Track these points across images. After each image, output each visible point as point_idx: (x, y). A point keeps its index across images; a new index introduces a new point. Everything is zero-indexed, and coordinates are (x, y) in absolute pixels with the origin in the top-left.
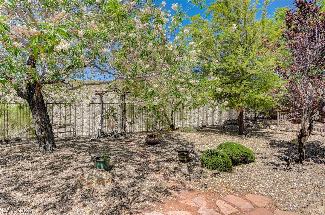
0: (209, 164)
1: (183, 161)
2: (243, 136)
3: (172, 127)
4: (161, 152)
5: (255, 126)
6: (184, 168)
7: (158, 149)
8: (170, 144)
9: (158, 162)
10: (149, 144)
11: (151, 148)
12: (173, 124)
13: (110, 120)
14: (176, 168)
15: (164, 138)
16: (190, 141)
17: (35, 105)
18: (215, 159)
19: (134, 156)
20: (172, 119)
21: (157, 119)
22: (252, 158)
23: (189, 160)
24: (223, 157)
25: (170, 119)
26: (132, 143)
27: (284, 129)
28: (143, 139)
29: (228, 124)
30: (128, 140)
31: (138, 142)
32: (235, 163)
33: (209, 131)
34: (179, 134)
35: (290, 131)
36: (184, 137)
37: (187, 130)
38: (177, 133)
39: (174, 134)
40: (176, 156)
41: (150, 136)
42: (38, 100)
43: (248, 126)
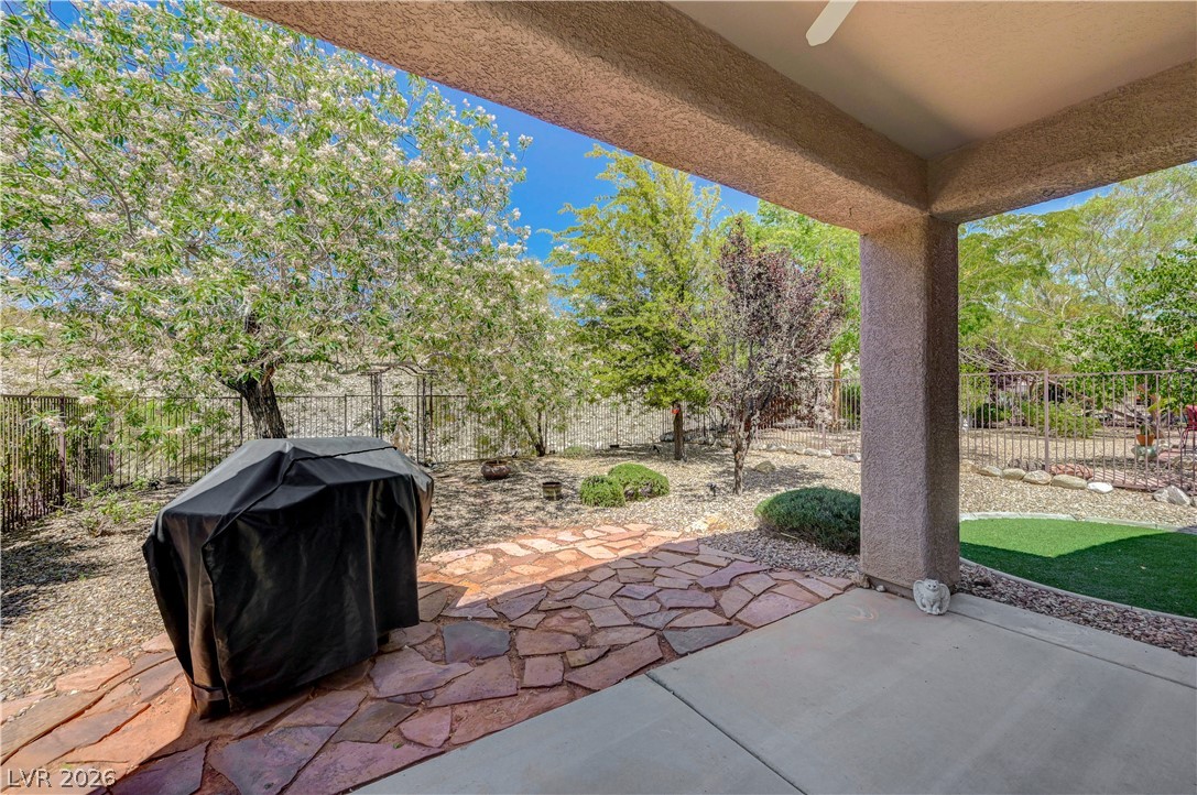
0: (590, 497)
1: (550, 498)
2: (681, 463)
3: (541, 450)
4: (512, 489)
5: (719, 444)
6: (551, 506)
7: (507, 485)
8: (531, 478)
9: (507, 503)
10: (489, 477)
11: (493, 484)
12: (541, 442)
13: (398, 433)
14: (537, 508)
15: (520, 469)
16: (572, 472)
17: (261, 403)
18: (599, 488)
19: (462, 496)
20: (540, 430)
21: (504, 432)
22: (662, 487)
23: (560, 497)
24: (611, 484)
25: (535, 430)
26: (453, 479)
27: (765, 446)
28: (477, 471)
29: (669, 441)
30: (443, 475)
31: (465, 477)
32: (633, 496)
33: (621, 455)
34: (553, 463)
35: (774, 451)
36: (563, 466)
37: (573, 454)
38: (551, 459)
39: (542, 462)
40: (539, 493)
41: (492, 463)
42: (265, 392)
43: (705, 443)
